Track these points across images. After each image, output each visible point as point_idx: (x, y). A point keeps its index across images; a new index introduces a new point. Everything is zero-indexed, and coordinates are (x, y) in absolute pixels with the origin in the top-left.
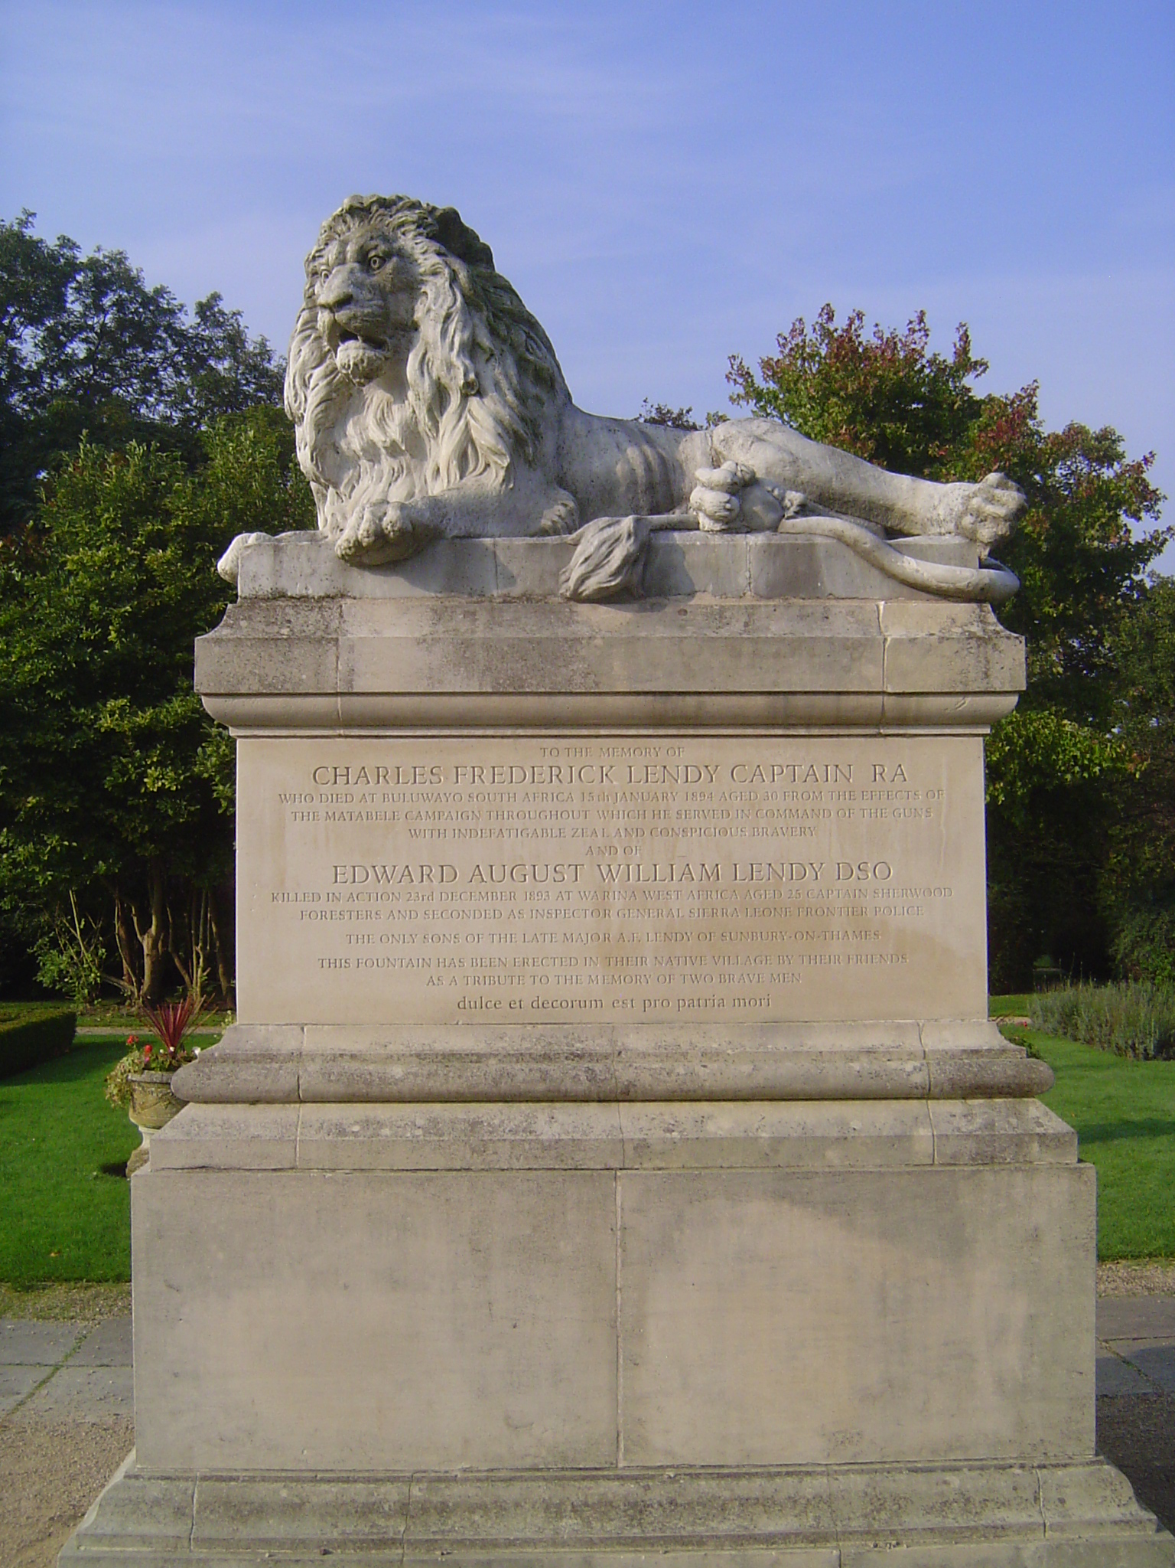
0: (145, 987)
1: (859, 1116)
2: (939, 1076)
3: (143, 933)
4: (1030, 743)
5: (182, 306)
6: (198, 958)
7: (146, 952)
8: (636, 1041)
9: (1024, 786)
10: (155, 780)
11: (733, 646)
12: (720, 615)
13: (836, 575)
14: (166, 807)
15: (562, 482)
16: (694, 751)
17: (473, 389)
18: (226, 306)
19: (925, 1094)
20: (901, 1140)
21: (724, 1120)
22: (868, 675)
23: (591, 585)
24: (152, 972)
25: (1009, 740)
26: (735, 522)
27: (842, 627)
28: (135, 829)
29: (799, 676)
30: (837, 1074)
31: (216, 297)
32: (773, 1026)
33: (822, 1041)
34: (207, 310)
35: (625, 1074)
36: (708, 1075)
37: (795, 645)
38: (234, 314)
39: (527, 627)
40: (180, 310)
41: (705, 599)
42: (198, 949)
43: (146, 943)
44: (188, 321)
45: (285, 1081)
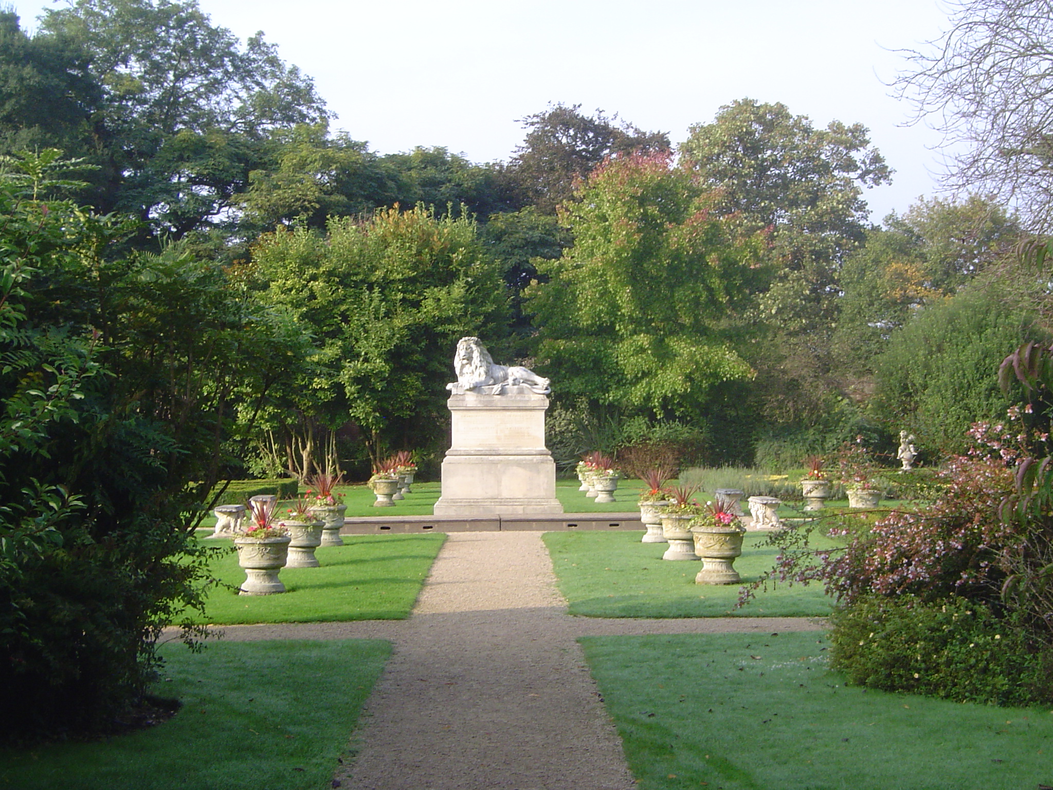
0: (304, 475)
1: (527, 457)
2: (538, 452)
3: (303, 450)
4: (707, 364)
5: (238, 39)
6: (329, 461)
7: (304, 459)
8: (501, 449)
9: (706, 383)
10: (317, 383)
11: (513, 401)
12: (511, 397)
13: (526, 392)
14: (320, 394)
15: (492, 377)
16: (508, 413)
17: (481, 366)
18: (267, 39)
19: (535, 455)
20: (532, 460)
21: (511, 458)
22: (529, 404)
23: (497, 393)
24: (308, 468)
25: (697, 363)
26: (514, 384)
27: (527, 398)
28: (305, 404)
29: (521, 405)
30: (526, 453)
31: (261, 33)
32: (518, 447)
33: (523, 449)
34: (255, 44)
35: (500, 452)
36: (510, 453)
37: (520, 401)
38: (273, 45)
39: (487, 398)
40: (236, 42)
41: (510, 395)
42: (330, 457)
43: (305, 455)
44: (242, 49)
45: (459, 453)
